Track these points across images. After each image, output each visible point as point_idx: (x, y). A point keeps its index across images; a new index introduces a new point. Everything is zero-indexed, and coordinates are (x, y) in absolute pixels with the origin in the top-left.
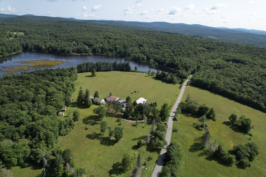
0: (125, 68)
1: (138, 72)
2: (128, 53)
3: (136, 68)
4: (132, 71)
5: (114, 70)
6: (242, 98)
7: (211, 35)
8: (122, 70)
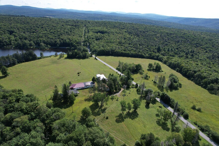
0: (30, 58)
1: (44, 57)
2: (5, 42)
3: (41, 54)
4: (39, 59)
5: (19, 63)
6: (133, 54)
7: (47, 15)
8: (27, 60)
